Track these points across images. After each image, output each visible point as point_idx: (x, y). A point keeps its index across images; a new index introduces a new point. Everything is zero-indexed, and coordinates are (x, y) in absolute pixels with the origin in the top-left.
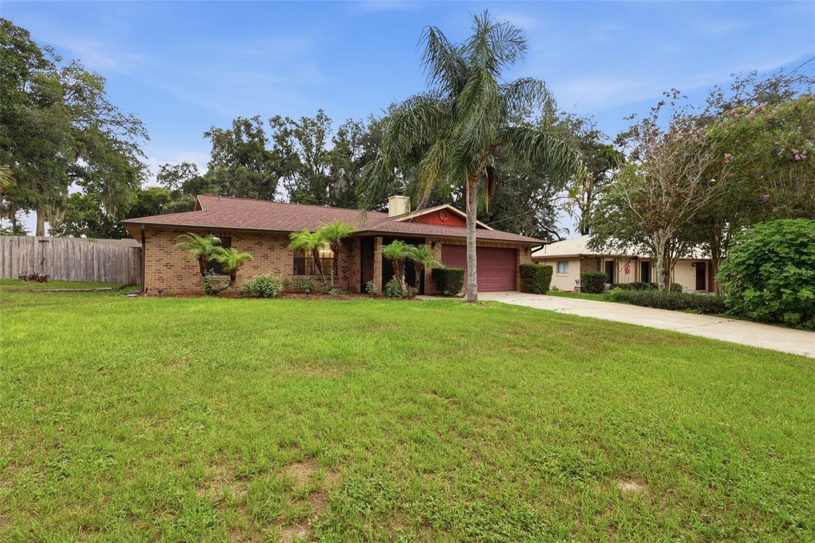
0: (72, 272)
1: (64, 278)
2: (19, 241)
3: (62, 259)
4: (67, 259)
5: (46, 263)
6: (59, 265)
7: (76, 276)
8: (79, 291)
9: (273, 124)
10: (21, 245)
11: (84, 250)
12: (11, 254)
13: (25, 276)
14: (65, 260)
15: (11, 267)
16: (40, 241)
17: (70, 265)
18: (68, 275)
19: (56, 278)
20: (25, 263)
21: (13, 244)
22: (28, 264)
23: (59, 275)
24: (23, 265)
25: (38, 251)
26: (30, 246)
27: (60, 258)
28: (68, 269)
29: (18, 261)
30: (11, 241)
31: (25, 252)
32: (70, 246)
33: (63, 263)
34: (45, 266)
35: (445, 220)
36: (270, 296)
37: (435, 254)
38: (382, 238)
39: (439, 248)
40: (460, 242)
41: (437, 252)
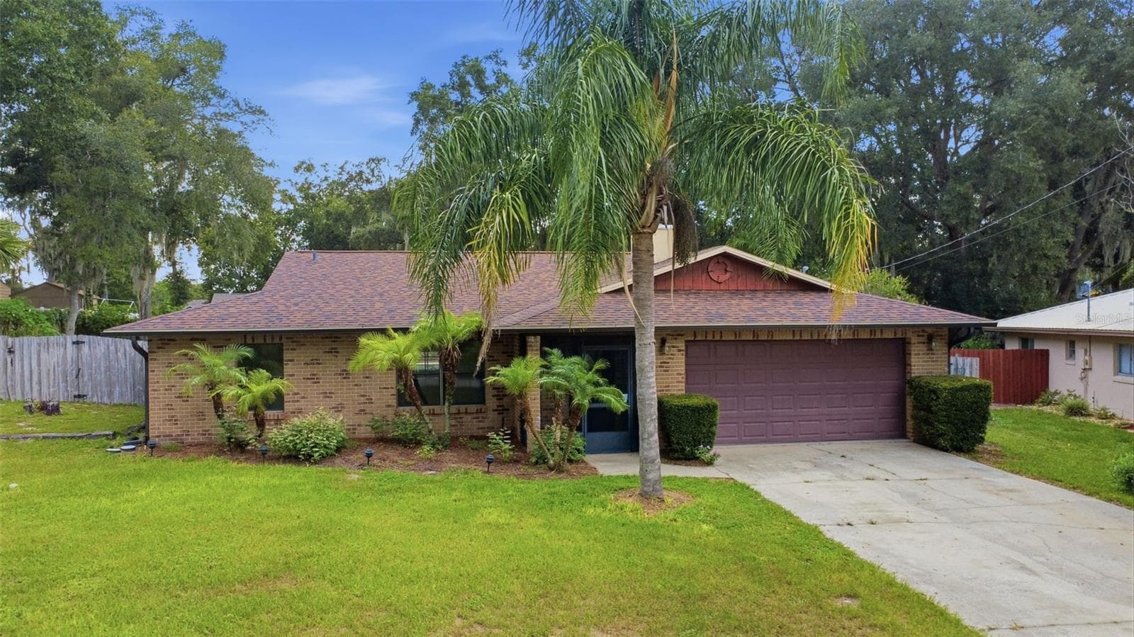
0: (114, 388)
1: (106, 400)
2: (48, 344)
3: (103, 369)
4: (108, 369)
5: (83, 376)
6: (99, 378)
7: (121, 394)
8: (69, 437)
9: (525, 60)
10: (51, 350)
11: (130, 354)
12: (39, 365)
13: (30, 406)
14: (106, 371)
15: (40, 383)
16: (74, 343)
17: (114, 378)
18: (111, 394)
19: (95, 399)
20: (56, 378)
21: (42, 349)
22: (60, 377)
23: (99, 394)
24: (54, 380)
25: (72, 360)
26: (62, 350)
27: (100, 367)
28: (110, 385)
29: (48, 374)
30: (39, 344)
31: (55, 359)
32: (112, 348)
33: (103, 376)
34: (81, 381)
35: (722, 278)
36: (309, 458)
37: (668, 363)
38: (539, 337)
39: (679, 351)
40: (736, 334)
41: (672, 359)
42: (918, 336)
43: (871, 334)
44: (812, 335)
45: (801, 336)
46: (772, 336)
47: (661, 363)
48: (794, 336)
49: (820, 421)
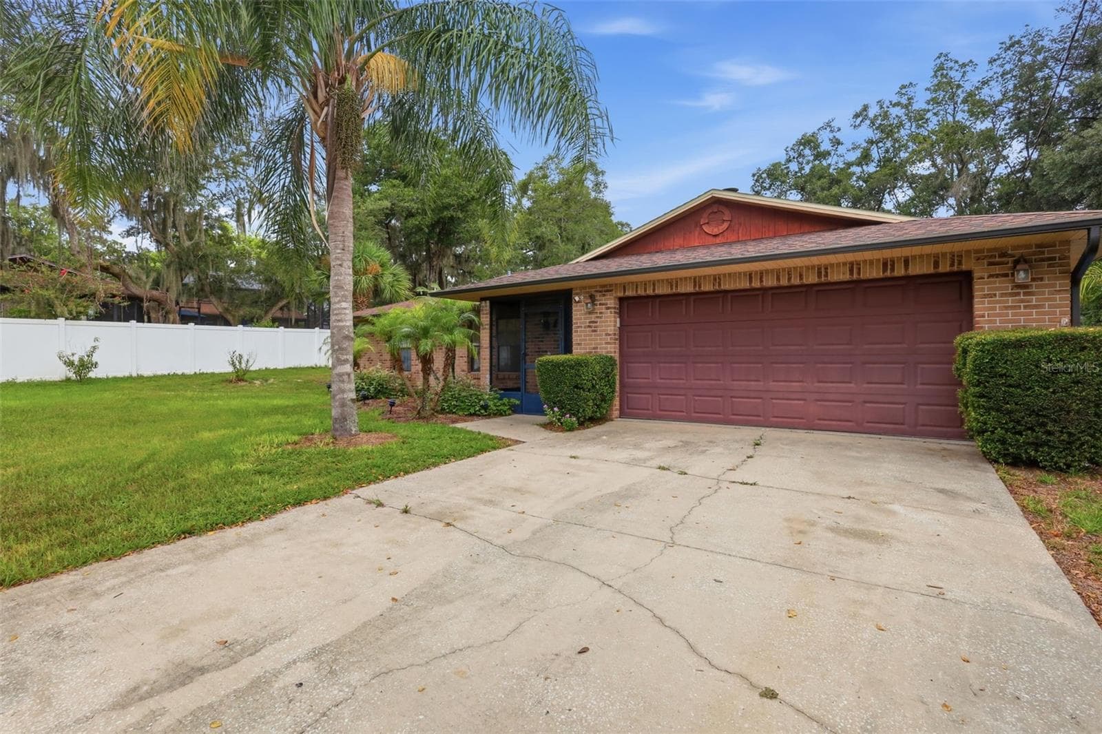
37: (596, 322)
38: (488, 302)
39: (608, 308)
40: (672, 286)
41: (601, 318)
42: (990, 264)
43: (885, 270)
44: (778, 279)
45: (761, 281)
46: (720, 285)
47: (590, 322)
48: (751, 282)
49: (804, 400)
